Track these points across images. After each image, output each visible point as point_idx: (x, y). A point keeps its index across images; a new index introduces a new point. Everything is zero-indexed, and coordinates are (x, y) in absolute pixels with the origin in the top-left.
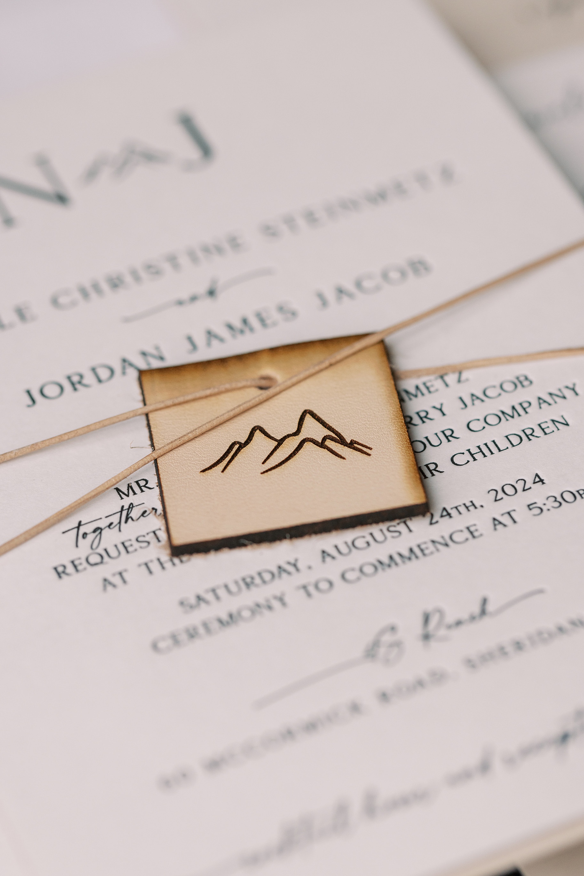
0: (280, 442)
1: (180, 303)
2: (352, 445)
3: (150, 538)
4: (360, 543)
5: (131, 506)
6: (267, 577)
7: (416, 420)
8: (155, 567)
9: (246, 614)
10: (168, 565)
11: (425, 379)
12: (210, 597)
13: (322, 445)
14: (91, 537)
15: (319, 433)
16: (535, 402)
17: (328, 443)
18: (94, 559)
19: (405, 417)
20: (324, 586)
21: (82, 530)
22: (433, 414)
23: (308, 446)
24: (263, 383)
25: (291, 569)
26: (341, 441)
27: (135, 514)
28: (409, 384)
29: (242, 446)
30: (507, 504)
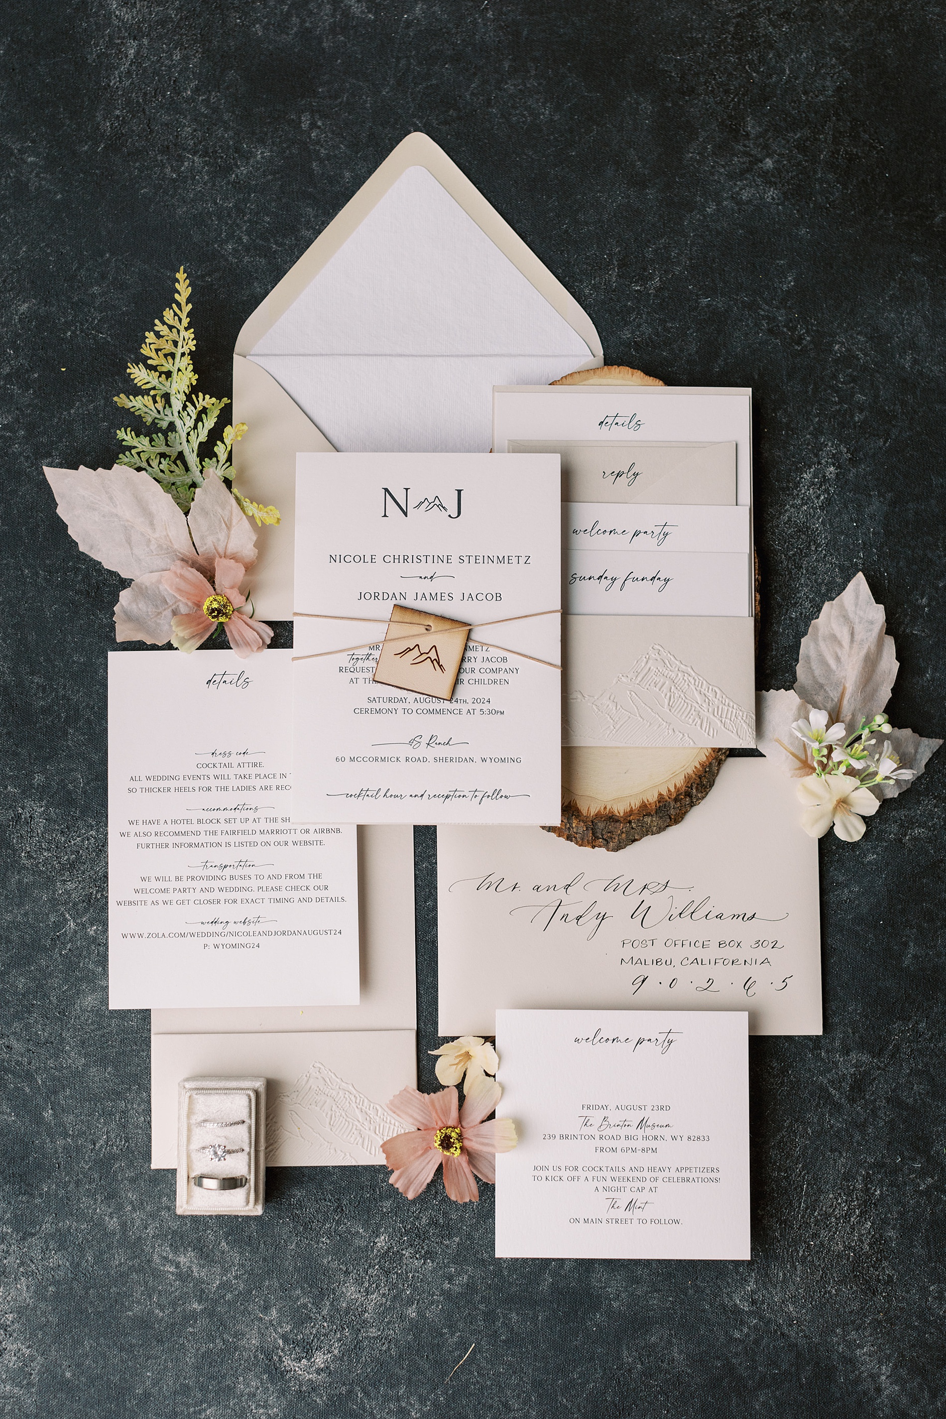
0: (422, 654)
1: (421, 577)
2: (440, 666)
3: (371, 669)
4: (427, 700)
5: (371, 654)
6: (396, 701)
7: (466, 660)
8: (367, 681)
9: (384, 711)
10: (371, 682)
11: (475, 645)
12: (377, 700)
13: (432, 662)
14: (355, 660)
15: (434, 656)
16: (504, 670)
17: (435, 662)
18: (352, 670)
19: (463, 657)
20: (410, 711)
21: (354, 657)
22: (473, 660)
23: (429, 659)
24: (428, 628)
25: (404, 700)
26: (438, 663)
27: (371, 658)
28: (471, 644)
29: (411, 650)
30: (476, 706)
